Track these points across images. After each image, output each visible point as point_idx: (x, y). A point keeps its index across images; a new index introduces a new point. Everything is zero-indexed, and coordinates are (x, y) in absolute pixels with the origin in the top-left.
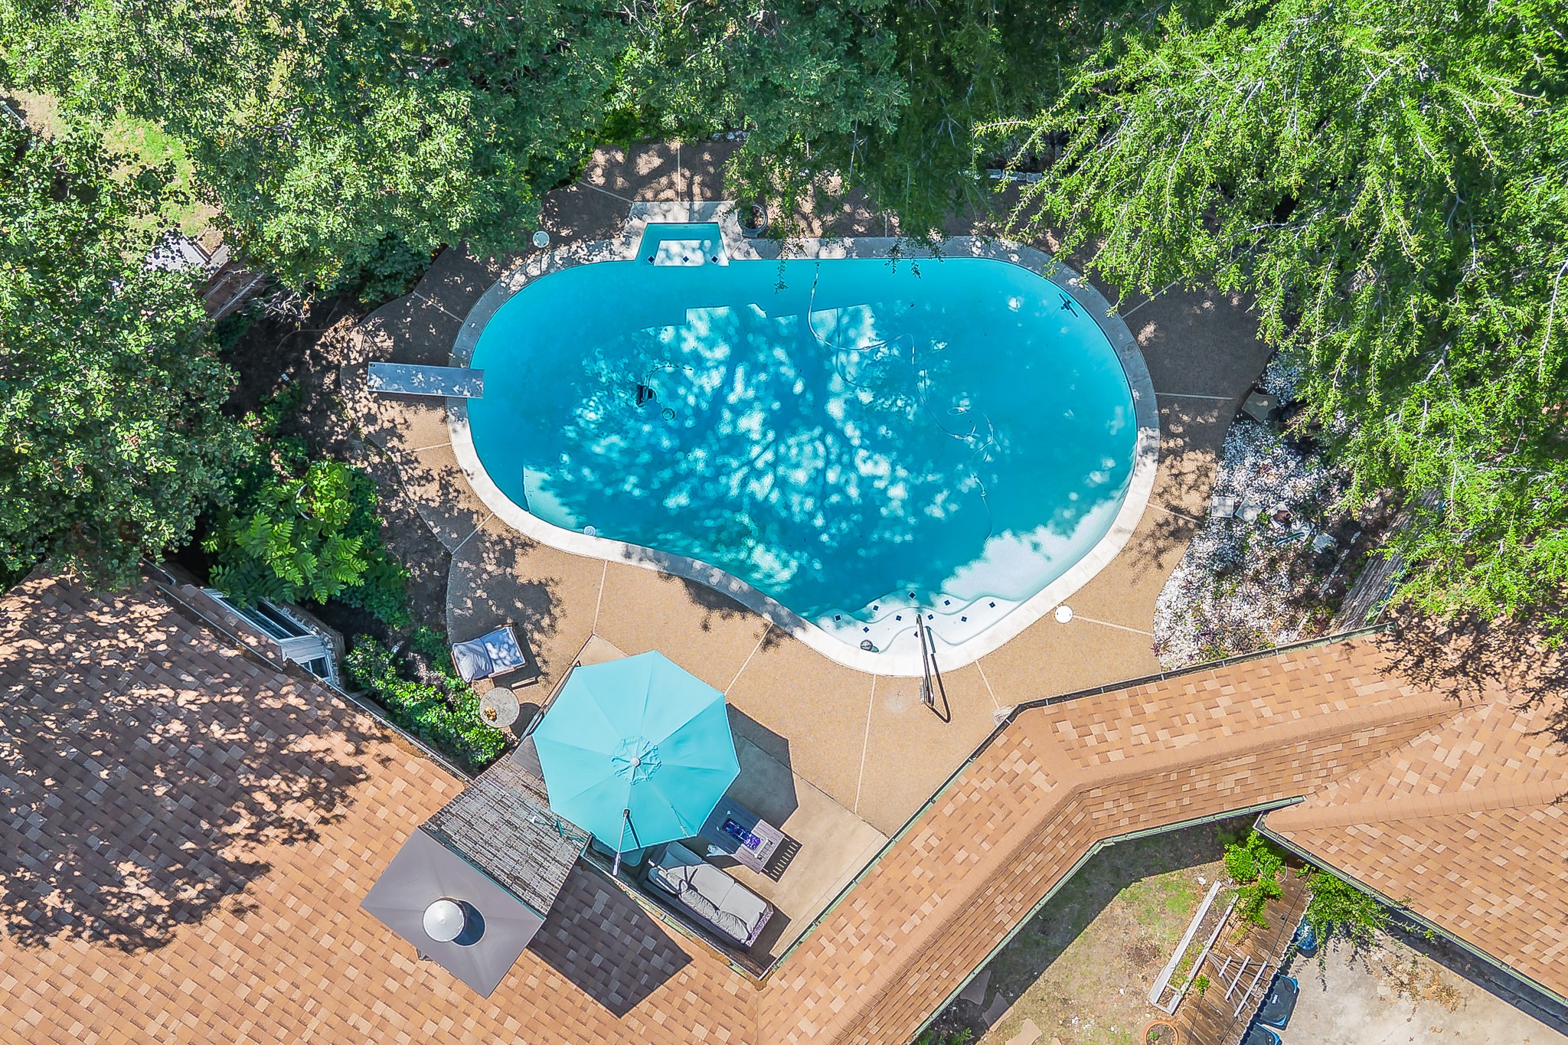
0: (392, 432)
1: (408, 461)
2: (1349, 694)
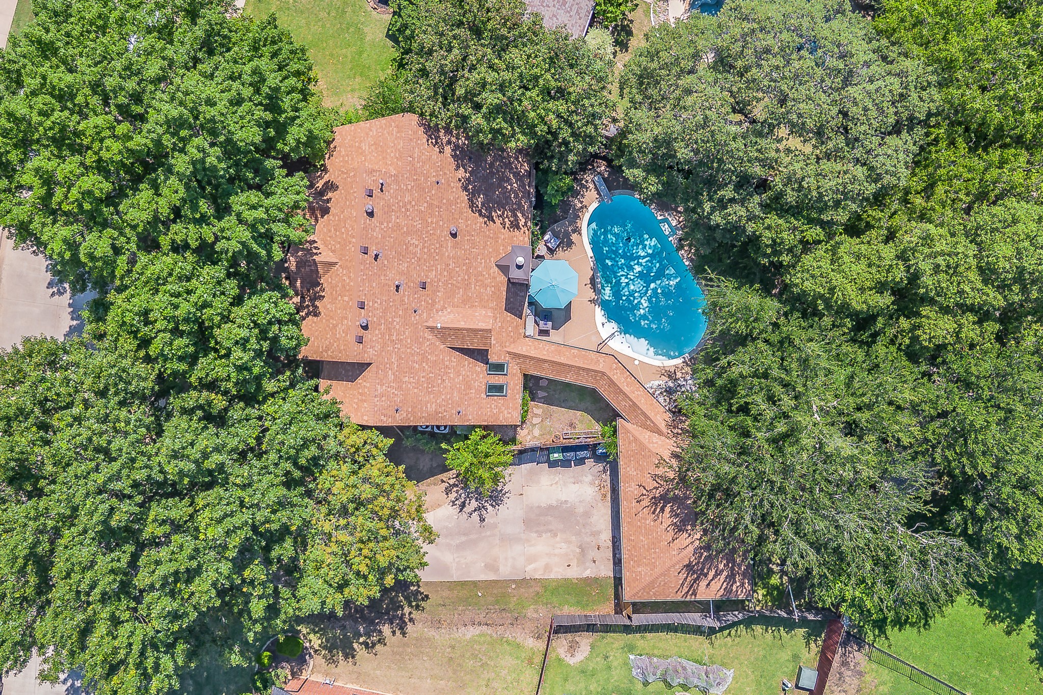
0: (587, 188)
1: (583, 196)
2: (656, 415)
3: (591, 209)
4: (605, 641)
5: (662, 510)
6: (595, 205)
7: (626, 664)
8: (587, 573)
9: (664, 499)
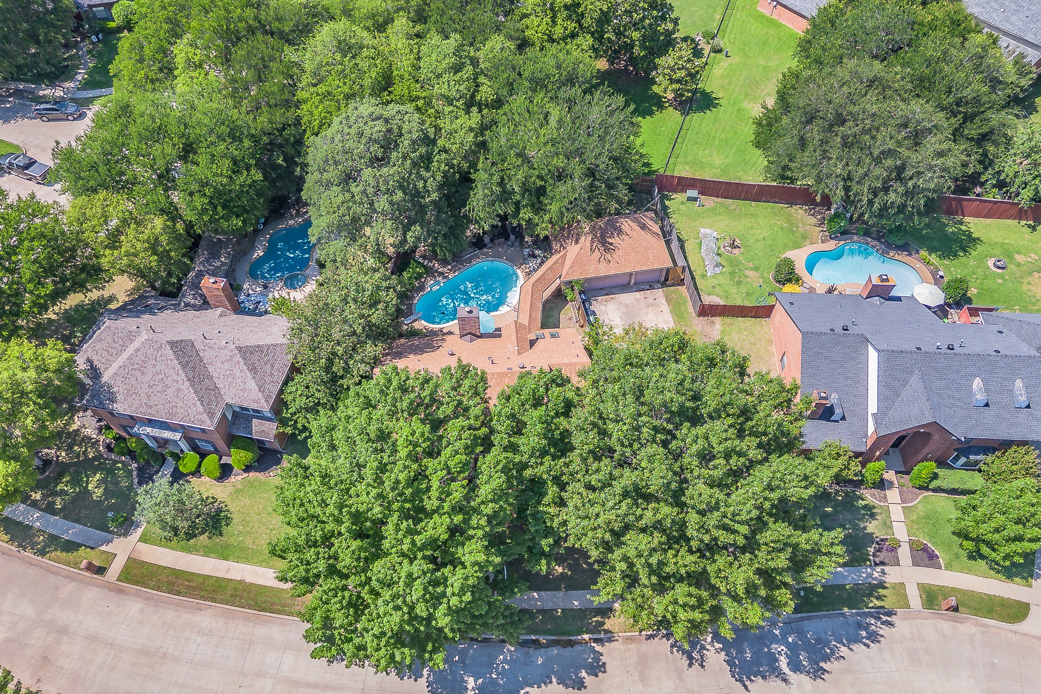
3: (426, 324)
4: (703, 289)
5: (611, 244)
6: (423, 322)
7: (714, 277)
8: (664, 302)
9: (603, 242)
